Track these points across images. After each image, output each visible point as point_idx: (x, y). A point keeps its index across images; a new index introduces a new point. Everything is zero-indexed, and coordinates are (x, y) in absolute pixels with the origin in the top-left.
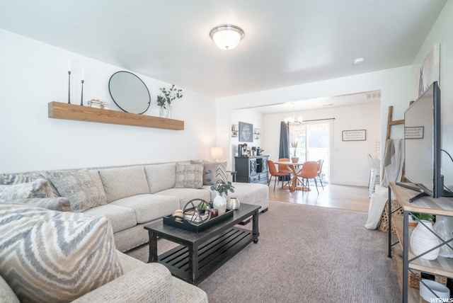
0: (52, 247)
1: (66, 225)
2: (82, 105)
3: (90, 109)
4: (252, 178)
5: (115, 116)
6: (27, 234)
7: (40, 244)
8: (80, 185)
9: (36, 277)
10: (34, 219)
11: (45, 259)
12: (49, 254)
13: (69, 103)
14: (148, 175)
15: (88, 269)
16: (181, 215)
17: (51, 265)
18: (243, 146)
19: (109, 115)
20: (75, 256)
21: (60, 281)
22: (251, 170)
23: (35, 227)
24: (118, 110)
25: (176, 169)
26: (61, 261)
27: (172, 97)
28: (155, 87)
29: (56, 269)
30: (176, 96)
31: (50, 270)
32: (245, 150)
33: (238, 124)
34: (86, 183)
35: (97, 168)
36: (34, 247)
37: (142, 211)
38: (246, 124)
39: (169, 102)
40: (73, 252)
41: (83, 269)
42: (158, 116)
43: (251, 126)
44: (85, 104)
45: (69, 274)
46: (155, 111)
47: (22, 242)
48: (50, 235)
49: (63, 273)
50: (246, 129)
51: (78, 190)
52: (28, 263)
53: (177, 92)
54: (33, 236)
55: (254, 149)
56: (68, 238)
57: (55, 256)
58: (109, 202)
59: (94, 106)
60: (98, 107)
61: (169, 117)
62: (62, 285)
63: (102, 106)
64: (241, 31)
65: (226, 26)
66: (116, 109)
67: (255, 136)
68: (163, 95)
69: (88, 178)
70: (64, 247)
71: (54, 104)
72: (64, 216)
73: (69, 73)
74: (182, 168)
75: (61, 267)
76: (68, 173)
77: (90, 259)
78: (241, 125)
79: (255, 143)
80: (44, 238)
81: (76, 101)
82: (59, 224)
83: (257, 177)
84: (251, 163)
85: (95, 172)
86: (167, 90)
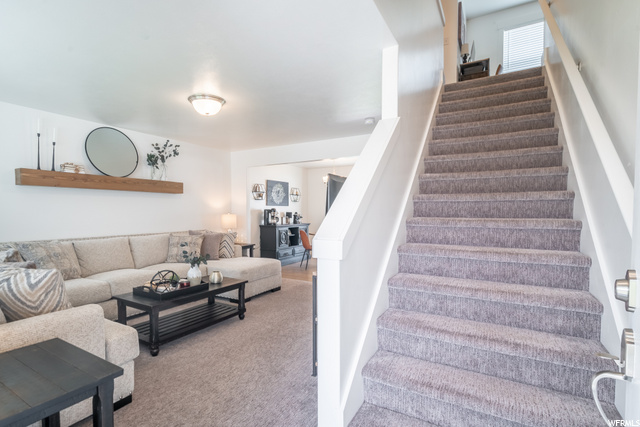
0: (23, 286)
1: (32, 275)
2: (53, 169)
3: (62, 174)
4: (282, 253)
5: (92, 180)
6: (8, 280)
7: (17, 285)
8: (50, 257)
9: (14, 303)
10: (12, 272)
11: (20, 293)
12: (22, 290)
13: (39, 168)
14: (134, 247)
15: (46, 301)
16: (149, 285)
17: (23, 296)
18: (270, 211)
19: (86, 180)
20: (37, 292)
21: (28, 306)
22: (280, 243)
23: (13, 276)
24: (97, 173)
25: (168, 241)
26: (29, 294)
27: (168, 154)
28: (145, 143)
29: (26, 298)
30: (172, 153)
31: (22, 299)
32: (273, 217)
33: (265, 183)
34: (56, 255)
35: (71, 240)
36: (13, 286)
37: (117, 284)
38: (277, 182)
39: (163, 160)
40: (36, 289)
41: (43, 301)
42: (149, 178)
43: (285, 185)
44: (57, 169)
45: (34, 303)
46: (145, 172)
47: (5, 284)
48: (22, 280)
49: (30, 301)
50: (276, 188)
51: (48, 262)
52: (10, 295)
53: (173, 148)
54: (12, 281)
55: (289, 215)
56: (33, 281)
57: (26, 291)
58: (82, 276)
59: (67, 171)
60: (73, 171)
61: (163, 179)
62: (29, 309)
63: (76, 170)
64: (220, 99)
65: (204, 95)
66: (94, 172)
67: (291, 198)
68: (156, 153)
69: (59, 250)
70: (32, 286)
71: (22, 170)
72: (30, 271)
73: (39, 135)
74: (176, 240)
75: (29, 298)
76: (37, 244)
77: (46, 295)
78: (270, 184)
79: (292, 208)
80: (19, 282)
81: (46, 166)
82: (28, 275)
83: (290, 251)
84: (280, 233)
85: (69, 243)
86: (161, 146)
